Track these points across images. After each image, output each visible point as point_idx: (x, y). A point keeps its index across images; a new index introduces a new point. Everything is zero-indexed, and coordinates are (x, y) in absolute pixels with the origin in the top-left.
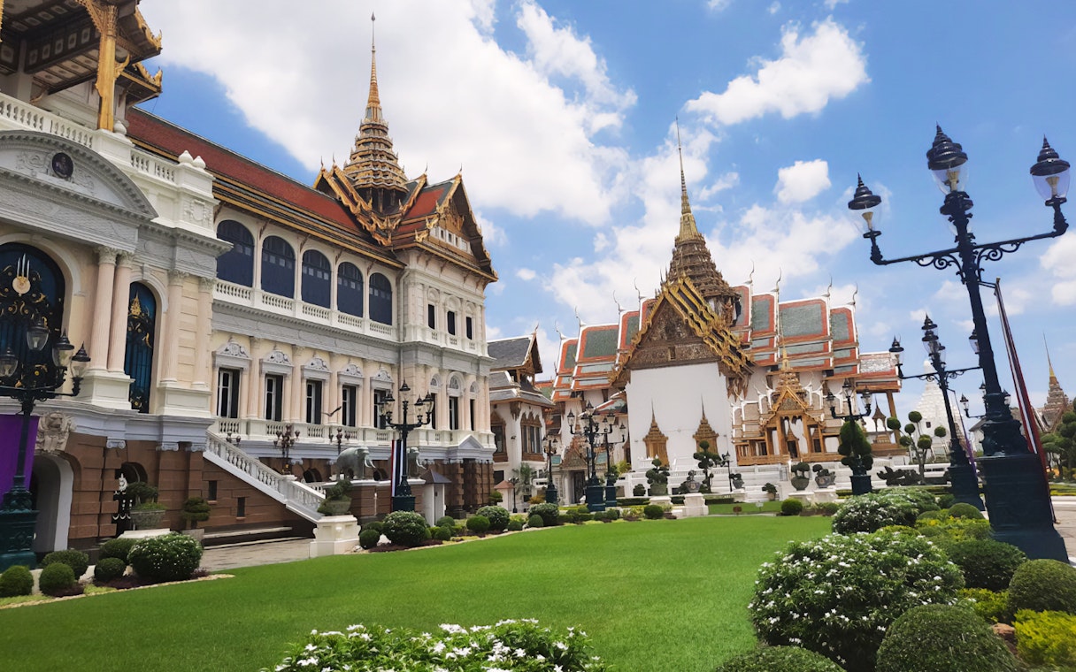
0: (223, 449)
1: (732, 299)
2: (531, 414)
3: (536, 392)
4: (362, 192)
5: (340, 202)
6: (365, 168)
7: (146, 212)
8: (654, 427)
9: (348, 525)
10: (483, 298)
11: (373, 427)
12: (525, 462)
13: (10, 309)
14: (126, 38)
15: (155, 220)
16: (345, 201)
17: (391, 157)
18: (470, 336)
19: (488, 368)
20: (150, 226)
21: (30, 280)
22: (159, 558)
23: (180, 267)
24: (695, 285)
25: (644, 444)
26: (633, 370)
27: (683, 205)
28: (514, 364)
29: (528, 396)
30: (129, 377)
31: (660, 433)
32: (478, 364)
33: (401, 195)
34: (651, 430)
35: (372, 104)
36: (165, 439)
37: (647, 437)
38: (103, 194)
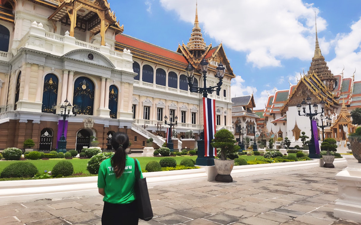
0: (139, 128)
1: (334, 80)
2: (251, 121)
3: (253, 113)
4: (191, 51)
5: (184, 55)
6: (193, 44)
7: (113, 67)
8: (296, 126)
9: (151, 150)
10: (230, 83)
11: (191, 123)
12: (247, 136)
13: (82, 93)
14: (108, 20)
15: (115, 69)
16: (185, 55)
17: (201, 39)
18: (225, 96)
19: (231, 106)
20: (115, 70)
21: (86, 86)
22: (90, 153)
23: (123, 81)
24: (318, 76)
25: (292, 132)
26: (289, 106)
27: (316, 45)
28: (245, 104)
29: (249, 114)
30: (109, 110)
31: (298, 128)
32: (228, 105)
33: (203, 52)
34: (295, 127)
35: (196, 22)
36: (120, 125)
37: (293, 129)
38: (102, 63)
